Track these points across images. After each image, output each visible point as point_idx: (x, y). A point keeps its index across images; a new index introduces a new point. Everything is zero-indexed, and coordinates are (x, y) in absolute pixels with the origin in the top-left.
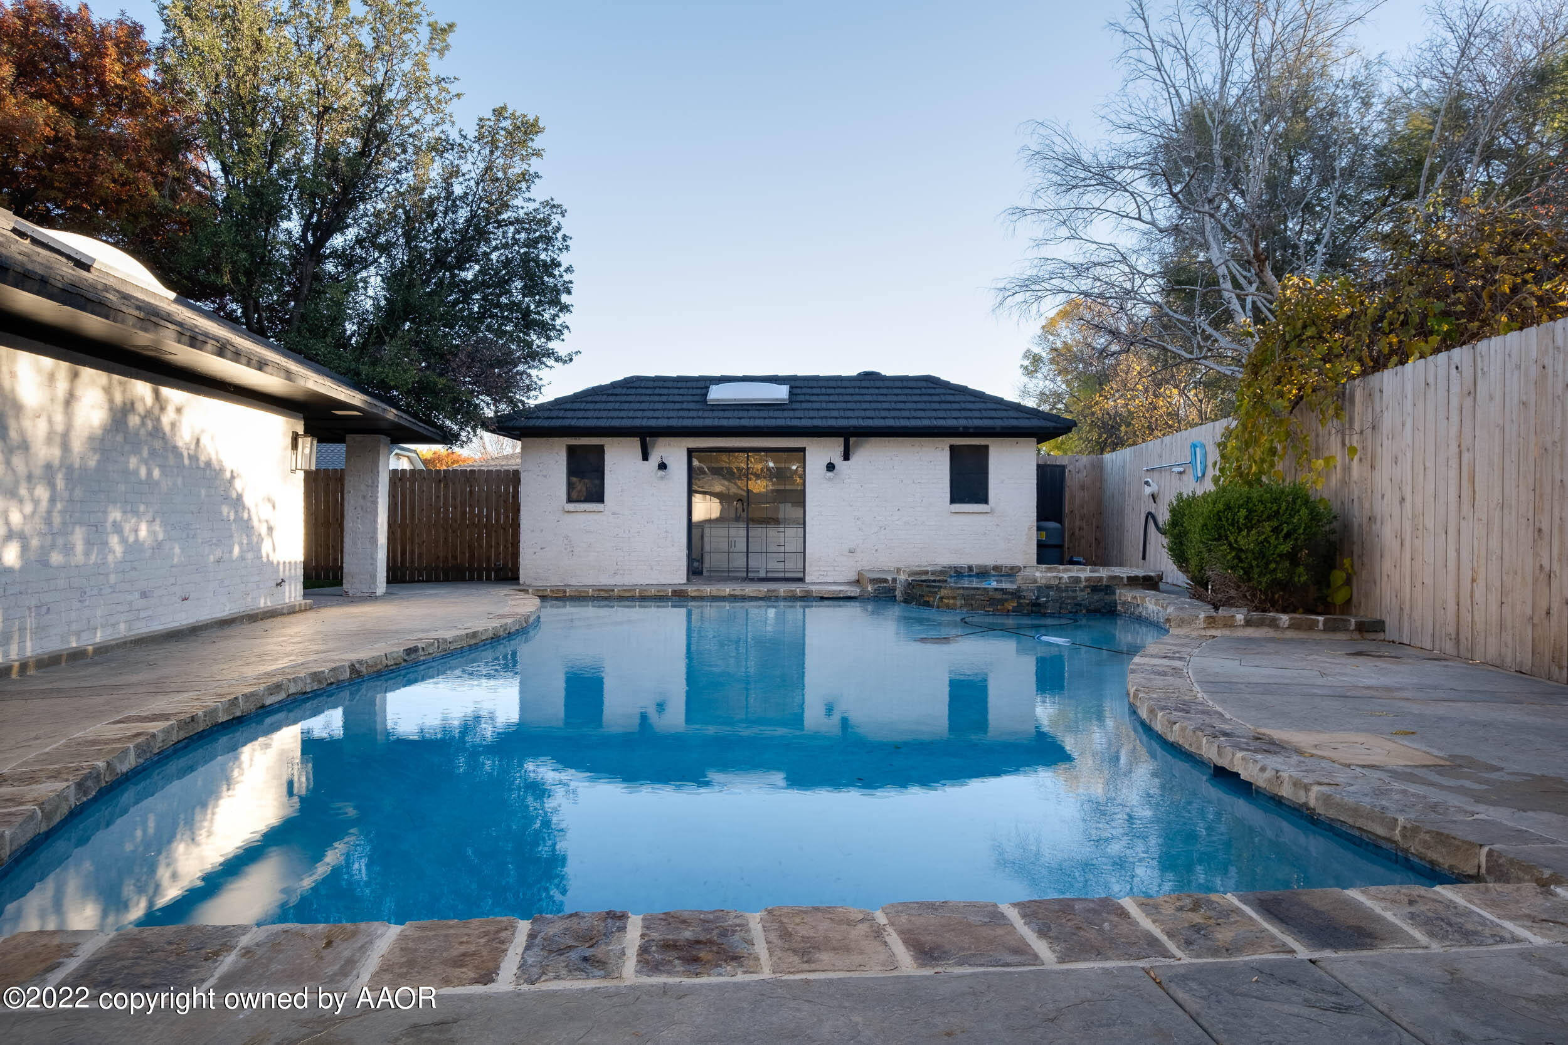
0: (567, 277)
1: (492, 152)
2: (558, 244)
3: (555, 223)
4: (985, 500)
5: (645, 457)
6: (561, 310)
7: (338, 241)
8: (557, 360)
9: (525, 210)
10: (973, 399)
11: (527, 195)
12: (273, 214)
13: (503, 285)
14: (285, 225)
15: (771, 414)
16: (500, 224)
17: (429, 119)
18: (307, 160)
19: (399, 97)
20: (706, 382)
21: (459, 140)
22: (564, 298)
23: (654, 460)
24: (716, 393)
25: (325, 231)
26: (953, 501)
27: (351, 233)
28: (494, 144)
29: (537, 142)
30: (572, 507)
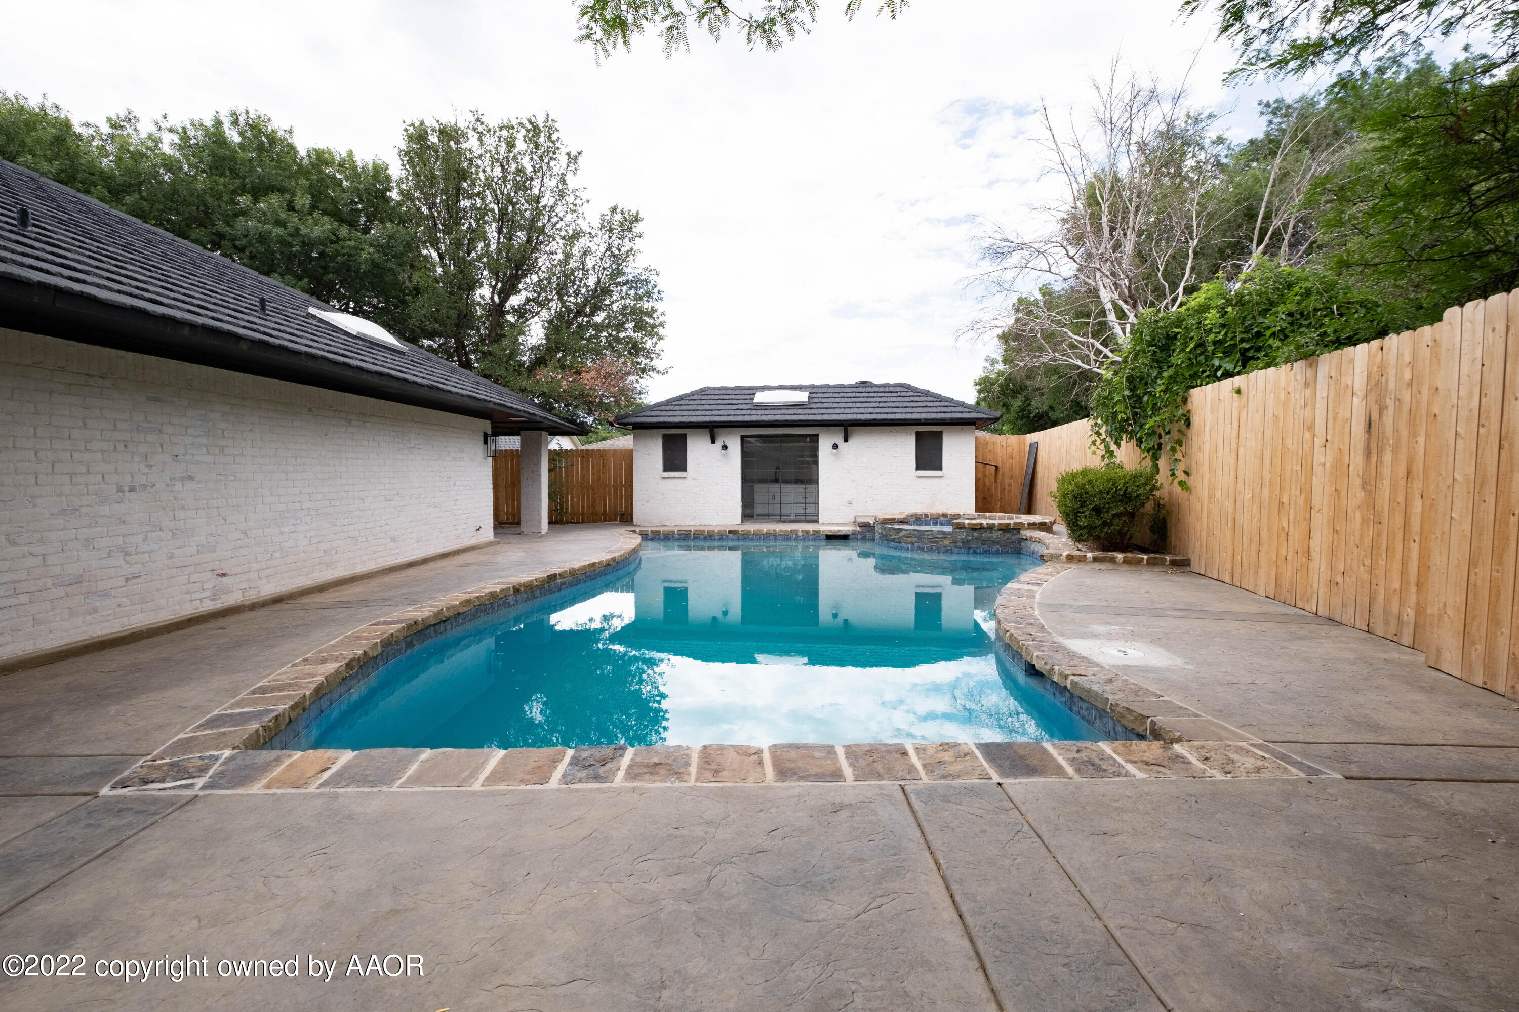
0: (662, 319)
1: (610, 237)
2: (655, 296)
3: (653, 283)
4: (940, 468)
5: (713, 442)
6: (659, 340)
7: (515, 301)
8: (658, 372)
9: (633, 275)
10: (932, 399)
11: (634, 265)
12: (472, 285)
13: (620, 326)
14: (479, 292)
15: (795, 411)
16: (618, 285)
17: (569, 218)
18: (493, 247)
19: (549, 205)
20: (752, 391)
21: (589, 230)
22: (661, 331)
23: (719, 444)
24: (760, 398)
25: (505, 294)
26: (918, 468)
27: (523, 295)
28: (611, 230)
29: (638, 228)
30: (667, 474)
